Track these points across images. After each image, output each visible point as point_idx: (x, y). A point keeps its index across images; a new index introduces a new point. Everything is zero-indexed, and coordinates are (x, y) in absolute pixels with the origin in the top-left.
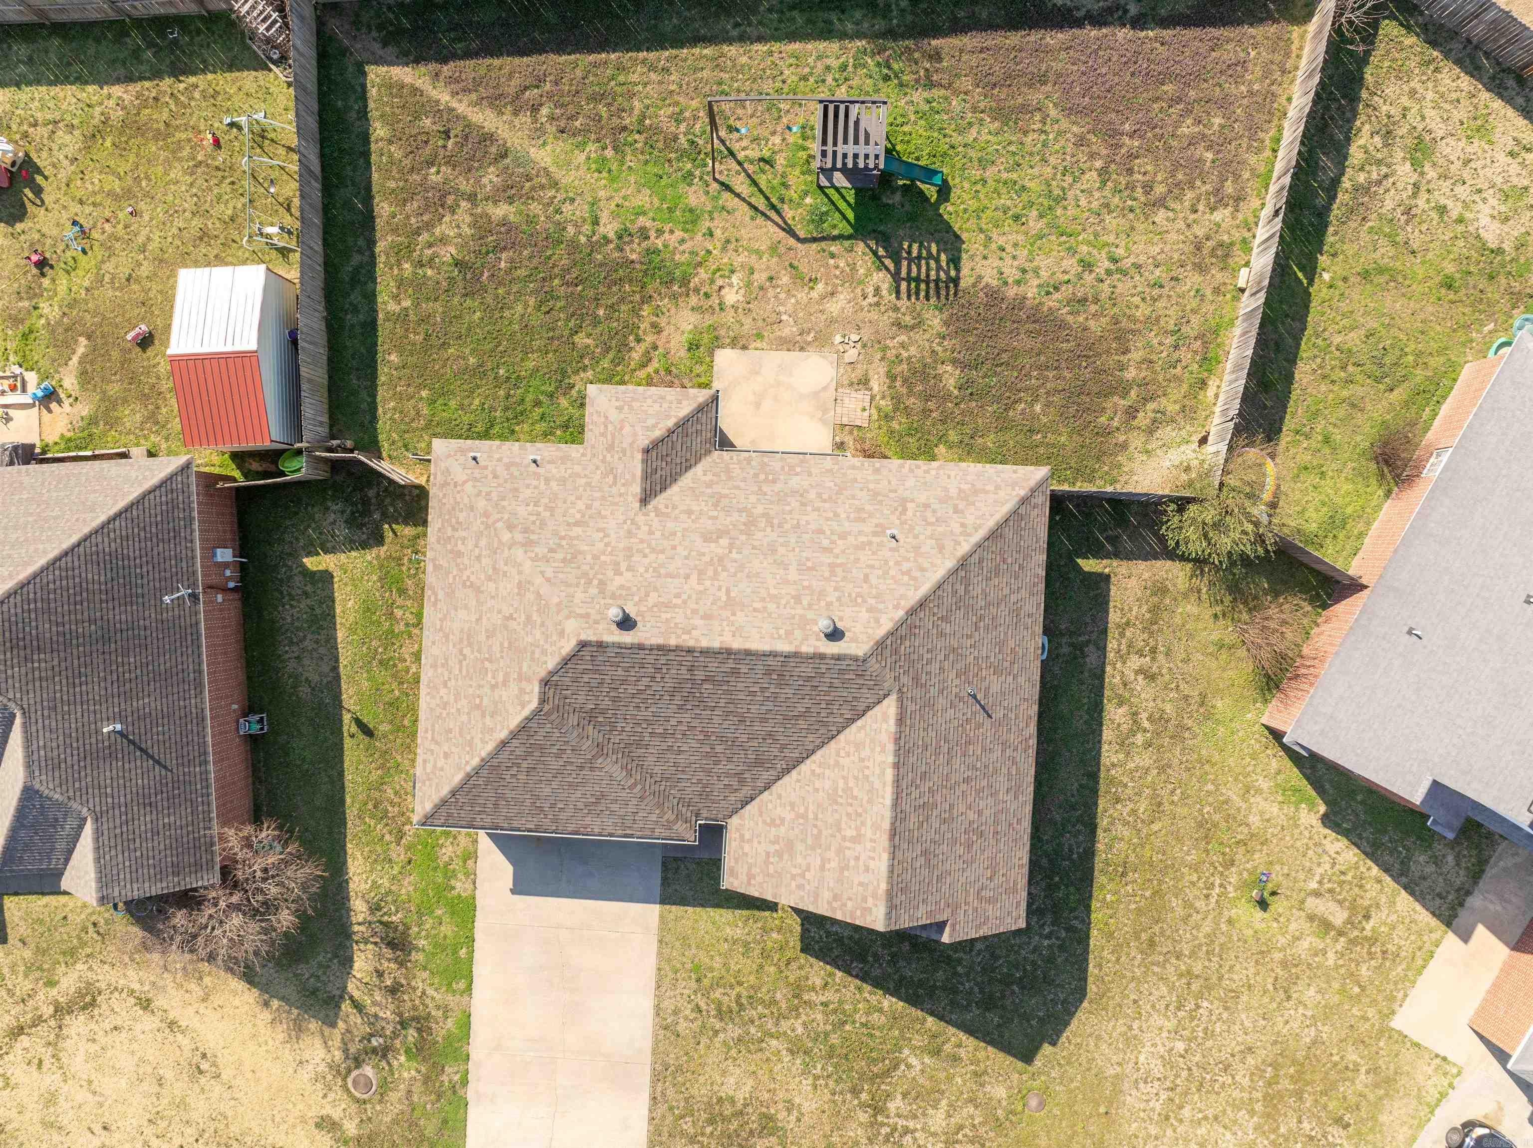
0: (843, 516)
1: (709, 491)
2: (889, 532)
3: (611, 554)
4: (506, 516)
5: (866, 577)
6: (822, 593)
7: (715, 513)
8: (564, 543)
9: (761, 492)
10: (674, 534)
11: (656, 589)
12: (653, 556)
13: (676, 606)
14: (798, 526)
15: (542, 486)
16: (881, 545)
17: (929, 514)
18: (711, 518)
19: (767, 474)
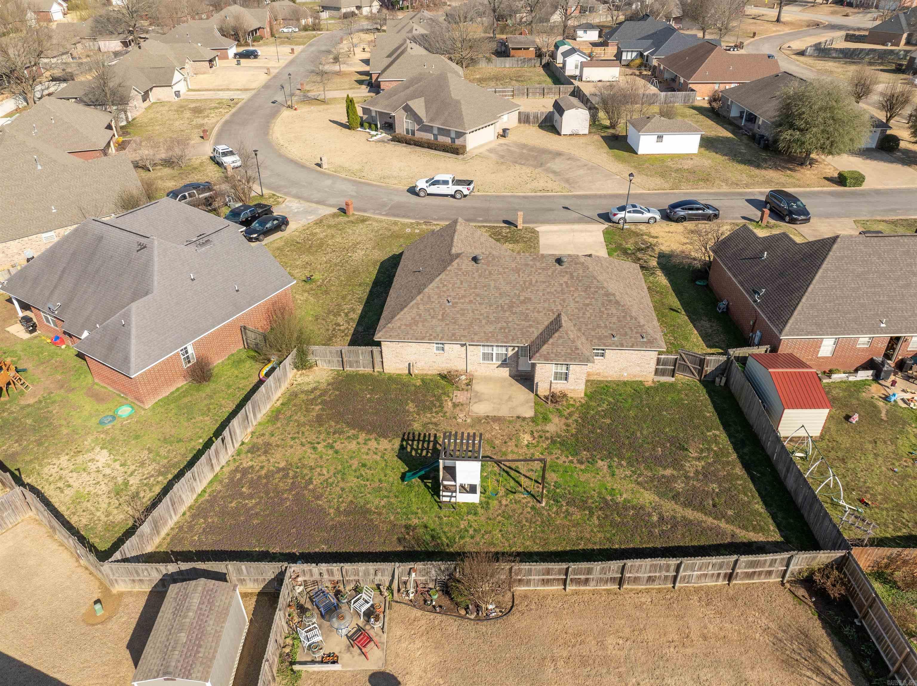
0: (470, 312)
1: (531, 323)
2: (451, 304)
3: (570, 291)
4: (620, 308)
5: (462, 284)
6: (480, 276)
7: (527, 312)
8: (592, 296)
9: (507, 322)
10: (544, 301)
11: (549, 276)
12: (552, 290)
13: (540, 269)
14: (490, 306)
15: (607, 323)
16: (454, 298)
17: (432, 313)
18: (528, 309)
19: (504, 332)
